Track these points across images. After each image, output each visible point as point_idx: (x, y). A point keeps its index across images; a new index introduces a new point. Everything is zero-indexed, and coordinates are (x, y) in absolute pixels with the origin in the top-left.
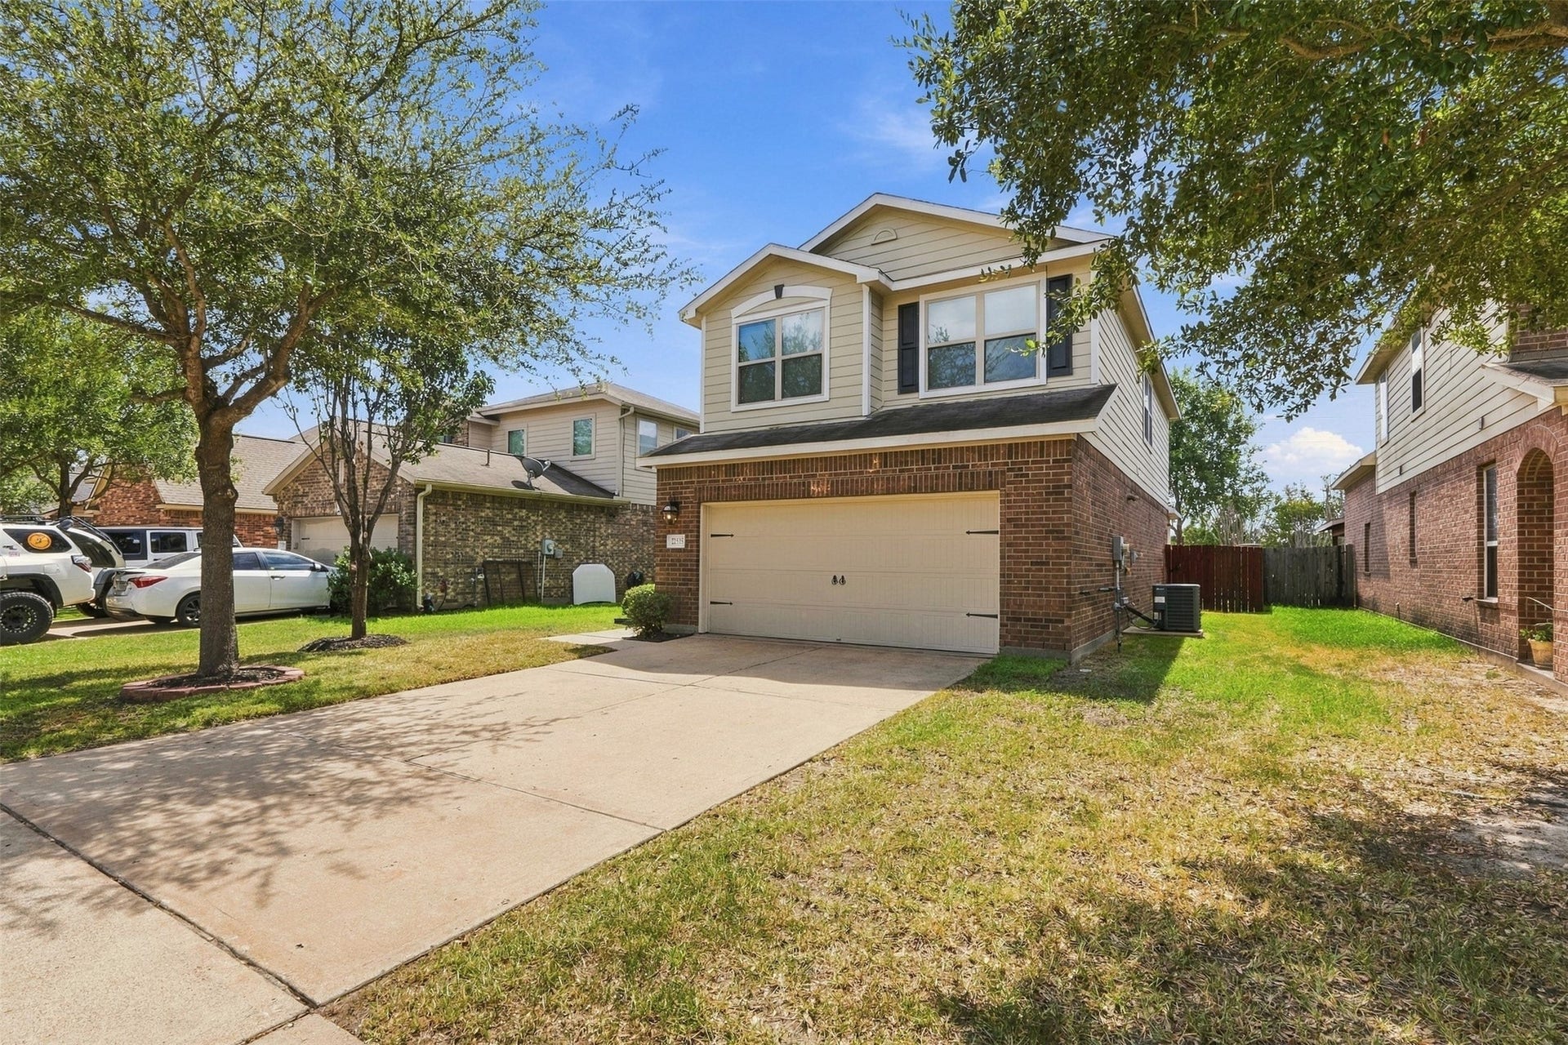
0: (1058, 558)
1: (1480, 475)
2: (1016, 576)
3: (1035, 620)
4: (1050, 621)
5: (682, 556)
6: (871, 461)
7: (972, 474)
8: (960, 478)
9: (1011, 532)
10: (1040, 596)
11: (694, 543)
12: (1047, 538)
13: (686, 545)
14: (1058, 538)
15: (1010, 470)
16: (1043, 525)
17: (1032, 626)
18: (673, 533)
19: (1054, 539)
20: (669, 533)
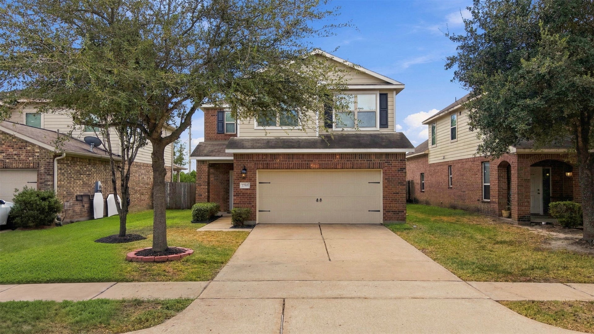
0: (402, 191)
1: (482, 164)
2: (388, 197)
3: (395, 212)
4: (400, 212)
5: (248, 191)
6: (336, 157)
7: (373, 163)
8: (369, 164)
9: (386, 183)
10: (396, 204)
11: (253, 187)
12: (398, 185)
13: (251, 187)
14: (402, 185)
15: (386, 162)
16: (397, 181)
17: (394, 214)
18: (243, 182)
19: (401, 185)
20: (241, 182)
